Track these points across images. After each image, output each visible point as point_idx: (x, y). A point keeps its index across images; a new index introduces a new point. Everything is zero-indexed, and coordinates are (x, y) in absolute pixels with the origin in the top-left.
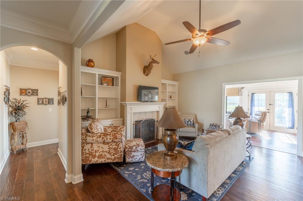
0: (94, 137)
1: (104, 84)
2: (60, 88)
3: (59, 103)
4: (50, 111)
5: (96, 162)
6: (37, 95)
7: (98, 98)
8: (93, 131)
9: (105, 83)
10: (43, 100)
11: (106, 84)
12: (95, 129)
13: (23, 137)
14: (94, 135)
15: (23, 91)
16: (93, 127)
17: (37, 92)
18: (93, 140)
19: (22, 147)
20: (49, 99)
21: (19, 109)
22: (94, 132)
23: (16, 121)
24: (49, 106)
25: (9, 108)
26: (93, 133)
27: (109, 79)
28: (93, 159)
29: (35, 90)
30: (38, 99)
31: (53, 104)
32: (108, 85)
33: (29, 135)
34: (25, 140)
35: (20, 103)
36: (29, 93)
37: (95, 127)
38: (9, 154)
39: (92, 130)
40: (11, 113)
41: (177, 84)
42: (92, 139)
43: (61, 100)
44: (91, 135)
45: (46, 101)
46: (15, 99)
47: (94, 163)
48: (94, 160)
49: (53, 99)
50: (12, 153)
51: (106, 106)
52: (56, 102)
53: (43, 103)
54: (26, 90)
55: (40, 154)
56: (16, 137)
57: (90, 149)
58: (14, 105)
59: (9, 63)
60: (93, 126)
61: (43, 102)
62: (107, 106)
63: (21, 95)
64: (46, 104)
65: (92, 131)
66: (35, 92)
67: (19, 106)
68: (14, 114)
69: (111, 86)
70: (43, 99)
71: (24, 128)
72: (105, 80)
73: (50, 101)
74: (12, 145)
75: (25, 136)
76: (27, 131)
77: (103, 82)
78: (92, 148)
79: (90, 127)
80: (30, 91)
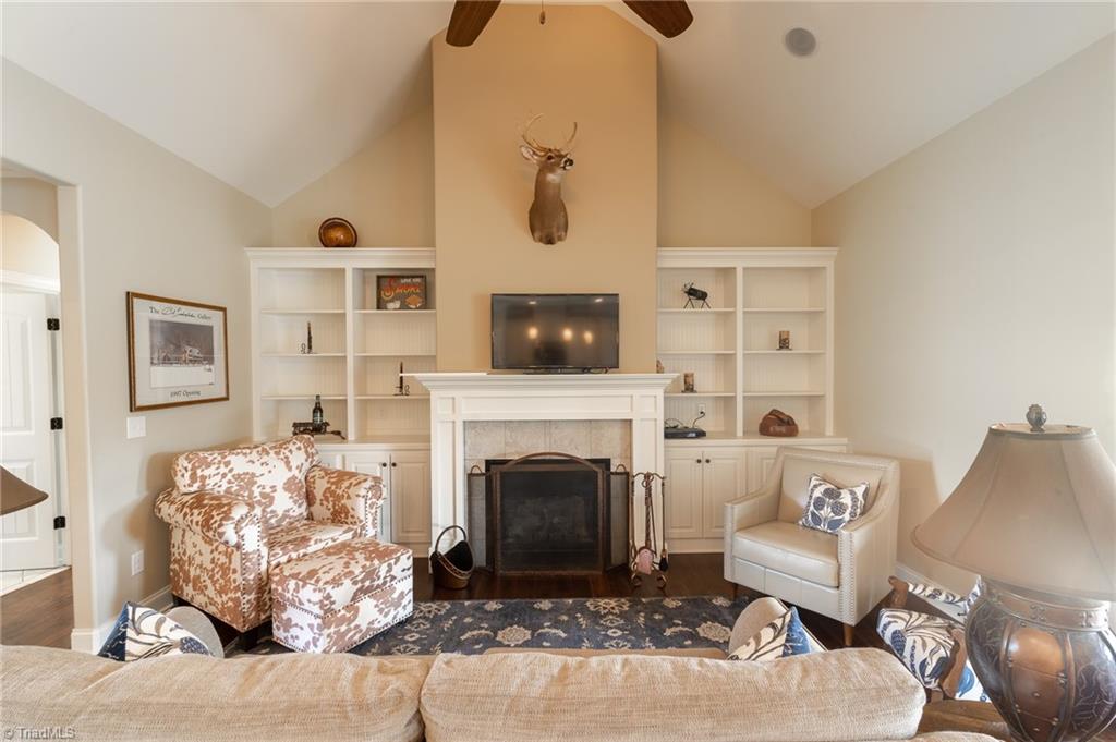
1: (391, 305)
7: (356, 358)
9: (392, 301)
11: (397, 304)
27: (409, 280)
32: (404, 306)
41: (830, 266)
62: (404, 390)
69: (417, 309)
72: (391, 288)
77: (386, 295)
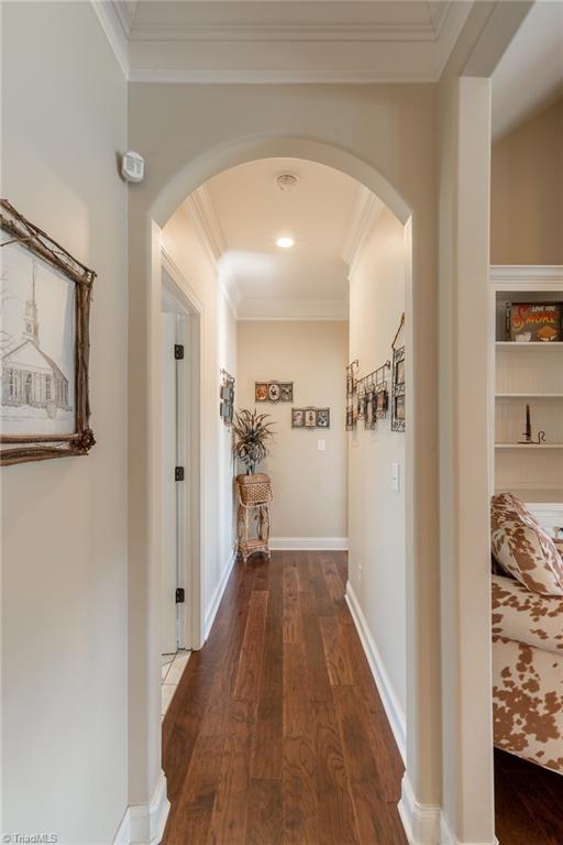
0: (544, 619)
1: (521, 337)
2: (355, 365)
3: (351, 421)
4: (319, 448)
5: (551, 763)
6: (291, 400)
7: (497, 398)
8: (536, 580)
9: (521, 333)
10: (304, 415)
11: (528, 336)
12: (547, 567)
13: (262, 518)
14: (545, 604)
15: (263, 389)
16: (533, 556)
17: (291, 391)
18: (543, 635)
19: (260, 548)
20: (318, 411)
21: (252, 440)
22: (542, 587)
23: (248, 474)
24: (319, 432)
25: (234, 436)
26: (536, 588)
27: (541, 309)
28: (531, 738)
29: (287, 385)
30: (293, 410)
31: (328, 425)
32: (536, 338)
33: (273, 517)
34: (265, 526)
35: (255, 424)
36: (274, 394)
37: (546, 555)
38: (233, 562)
39: (528, 572)
40: (236, 450)
42: (535, 626)
43: (359, 409)
44: (522, 598)
45: (311, 418)
46: (245, 411)
47: (542, 762)
48: (540, 746)
49: (328, 411)
50: (239, 560)
51: (528, 434)
52: (338, 418)
53: (303, 425)
54: (267, 386)
55: (299, 589)
56: (247, 517)
57: (515, 675)
58: (244, 429)
59: (235, 313)
60: (533, 550)
61: (304, 420)
62: (534, 437)
63: (257, 400)
64: (310, 427)
65: (527, 578)
66: (285, 391)
67: (253, 432)
68: (243, 453)
69: (551, 341)
70: (304, 411)
71: (264, 495)
72: (521, 318)
73: (321, 418)
74: (240, 538)
75: (265, 514)
76: (271, 504)
77: (516, 326)
78: (528, 676)
79: (514, 553)
80: (277, 389)
